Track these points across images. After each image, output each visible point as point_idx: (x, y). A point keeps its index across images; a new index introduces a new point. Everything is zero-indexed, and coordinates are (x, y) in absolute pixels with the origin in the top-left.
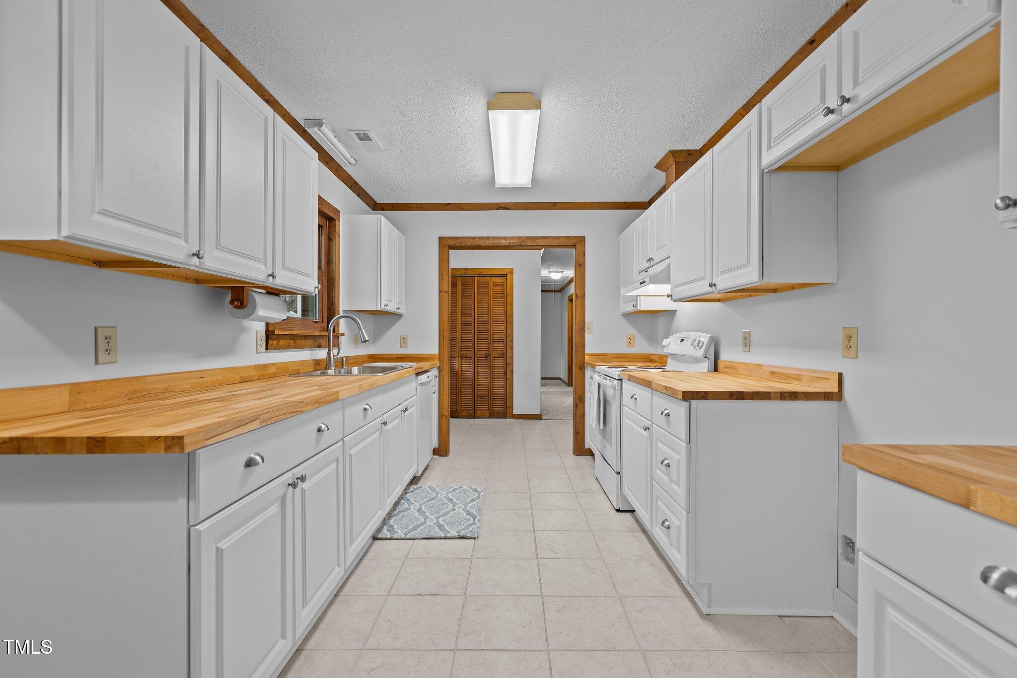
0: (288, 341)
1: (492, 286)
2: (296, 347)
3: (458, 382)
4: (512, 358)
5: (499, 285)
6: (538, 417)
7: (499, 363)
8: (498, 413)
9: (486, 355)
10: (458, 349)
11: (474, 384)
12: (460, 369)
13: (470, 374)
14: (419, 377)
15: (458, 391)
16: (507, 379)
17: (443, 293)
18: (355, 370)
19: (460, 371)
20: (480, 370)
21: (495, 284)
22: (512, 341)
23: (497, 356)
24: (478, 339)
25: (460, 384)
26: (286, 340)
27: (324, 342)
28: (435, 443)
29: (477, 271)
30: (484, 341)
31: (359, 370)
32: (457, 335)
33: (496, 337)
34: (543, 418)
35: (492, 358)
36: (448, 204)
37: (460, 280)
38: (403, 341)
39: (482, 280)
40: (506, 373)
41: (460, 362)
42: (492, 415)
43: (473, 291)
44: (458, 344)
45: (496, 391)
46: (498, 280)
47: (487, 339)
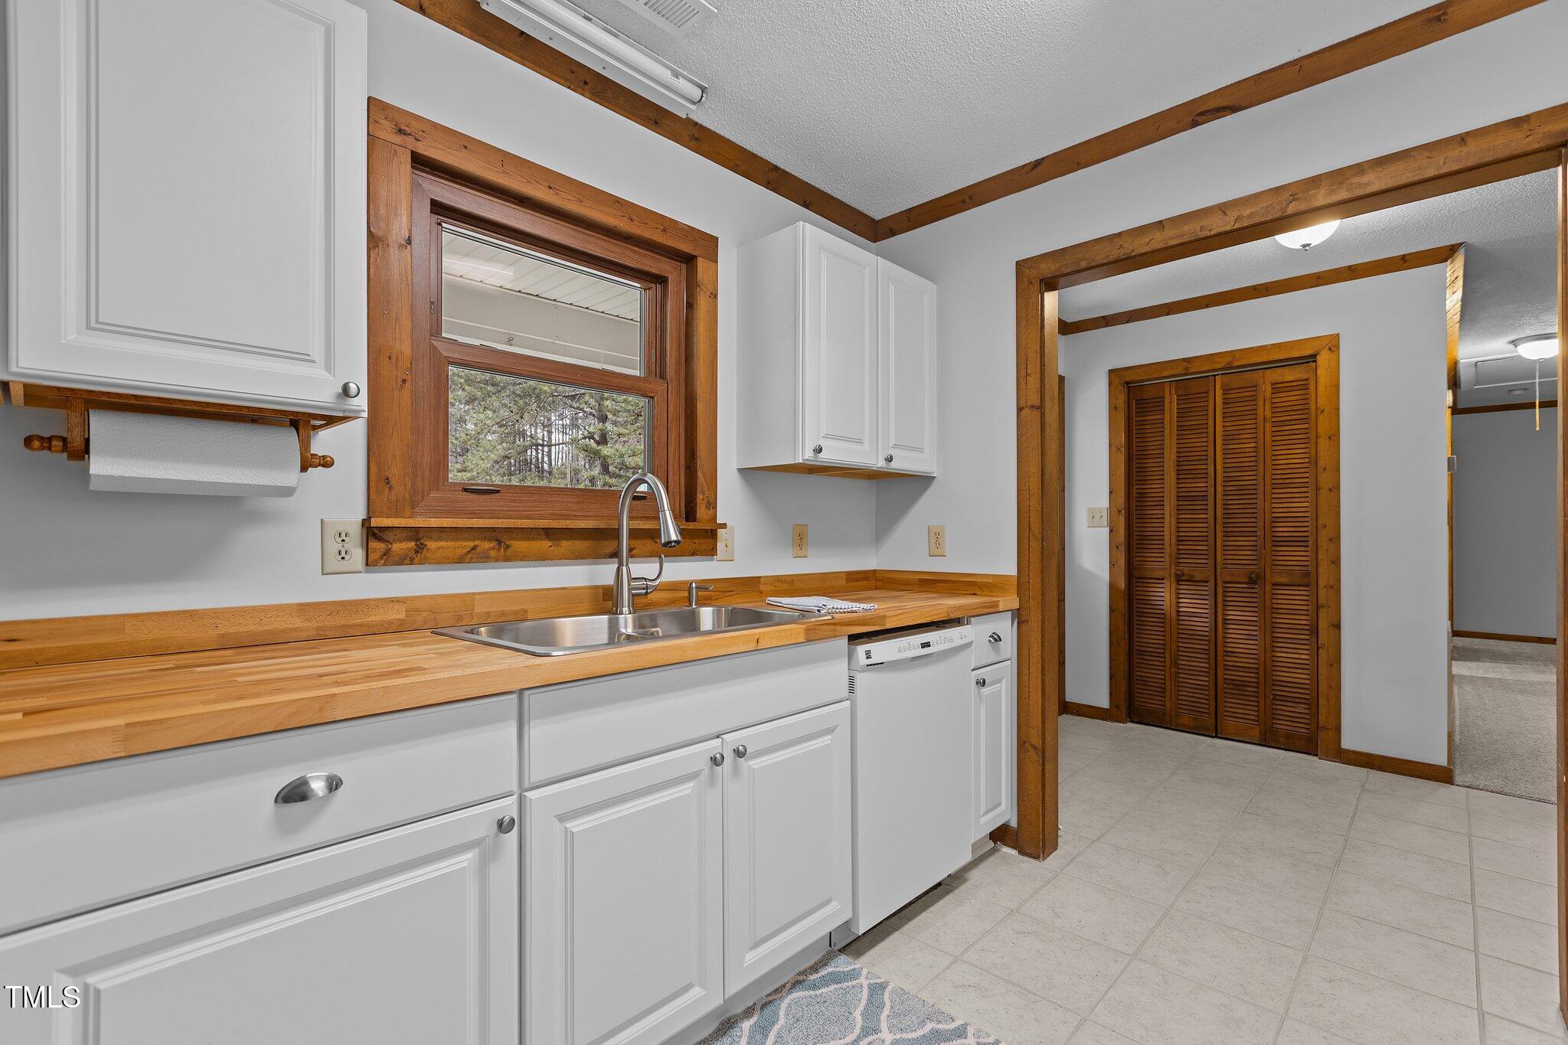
0: (471, 544)
1: (1268, 393)
2: (509, 557)
3: (1168, 640)
4: (1335, 587)
5: (1292, 389)
6: (1442, 775)
7: (1294, 599)
8: (1289, 736)
9: (1250, 578)
10: (1167, 559)
11: (1215, 646)
12: (1174, 608)
13: (1202, 624)
14: (861, 649)
15: (1168, 664)
16: (1318, 648)
17: (1026, 411)
18: (706, 616)
19: (1174, 613)
20: (1232, 614)
21: (1277, 388)
22: (1336, 539)
23: (1283, 580)
24: (1226, 534)
25: (1174, 647)
26: (464, 539)
27: (609, 546)
28: (1006, 812)
29: (1218, 360)
30: (1242, 541)
31: (717, 616)
32: (1167, 525)
33: (1283, 530)
34: (1458, 779)
35: (1268, 587)
36: (1038, 163)
37: (1173, 392)
38: (936, 540)
39: (1236, 381)
40: (1314, 631)
41: (1173, 592)
42: (1269, 738)
43: (1211, 412)
44: (1167, 546)
45: (1284, 676)
46: (1289, 375)
47: (1254, 534)
